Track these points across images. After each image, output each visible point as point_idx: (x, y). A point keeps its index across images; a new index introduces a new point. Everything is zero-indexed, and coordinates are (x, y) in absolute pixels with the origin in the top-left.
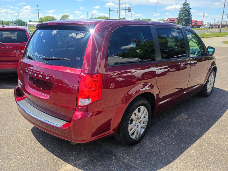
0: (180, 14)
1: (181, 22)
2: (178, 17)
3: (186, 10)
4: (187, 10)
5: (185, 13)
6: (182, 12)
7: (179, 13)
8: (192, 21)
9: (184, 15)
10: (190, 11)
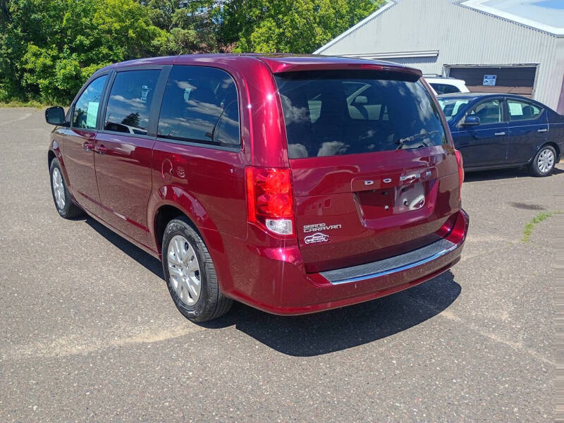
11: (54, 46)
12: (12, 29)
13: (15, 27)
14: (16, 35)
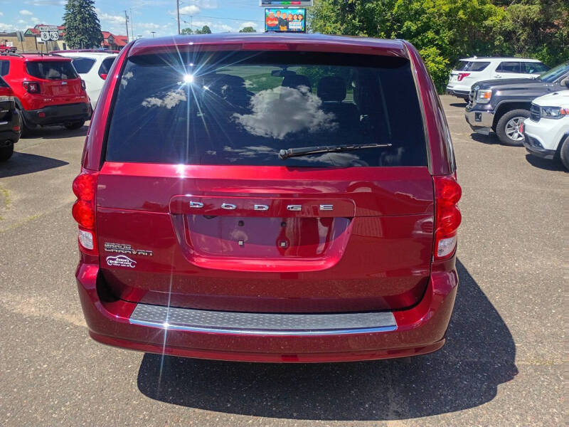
0: (68, 14)
1: (75, 36)
2: (64, 22)
3: (81, 6)
4: (84, 5)
5: (80, 12)
6: (72, 10)
7: (65, 12)
8: (102, 36)
9: (78, 17)
10: (93, 9)
11: (383, 33)
12: (351, 20)
13: (354, 18)
14: (354, 25)
